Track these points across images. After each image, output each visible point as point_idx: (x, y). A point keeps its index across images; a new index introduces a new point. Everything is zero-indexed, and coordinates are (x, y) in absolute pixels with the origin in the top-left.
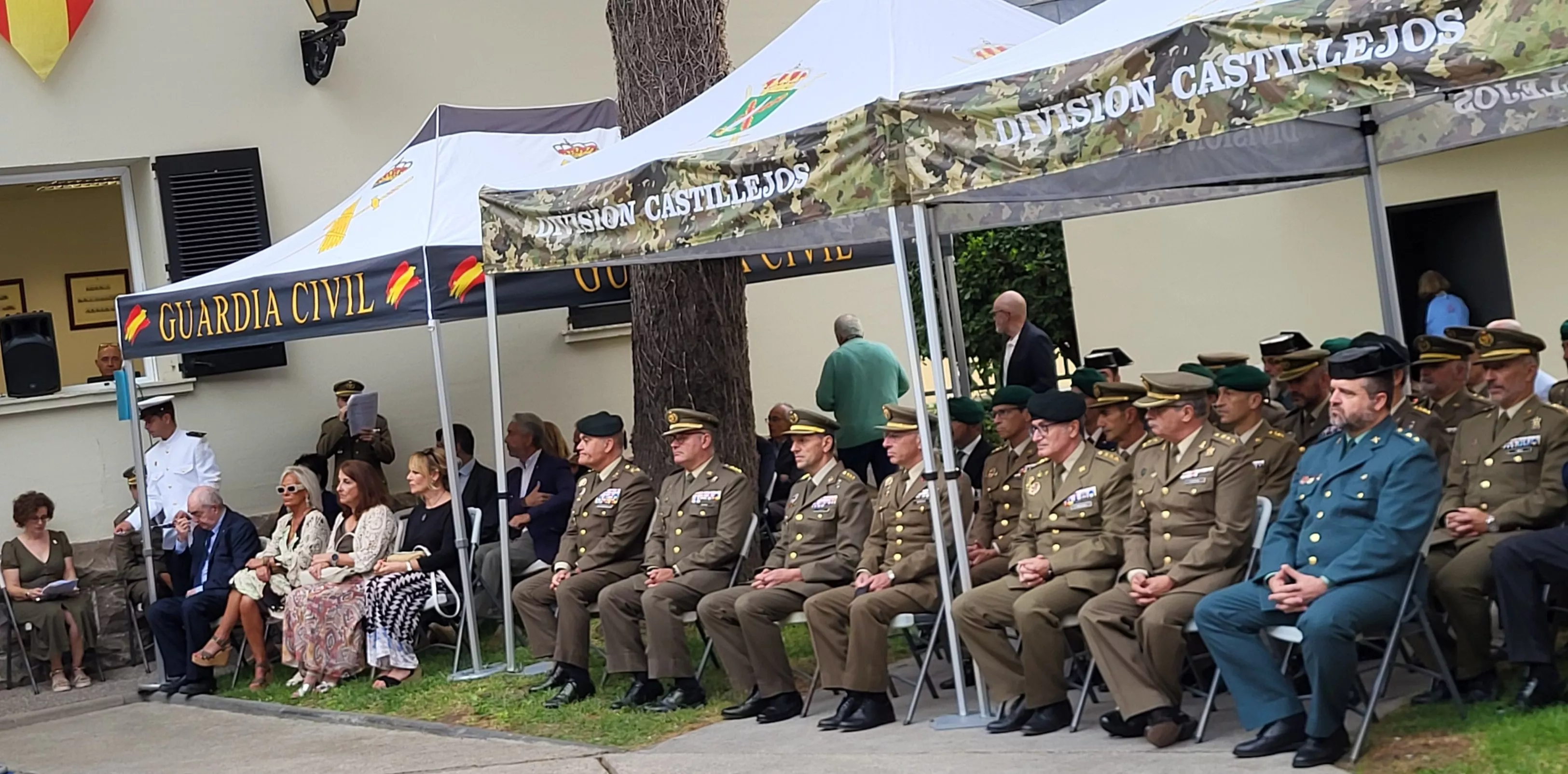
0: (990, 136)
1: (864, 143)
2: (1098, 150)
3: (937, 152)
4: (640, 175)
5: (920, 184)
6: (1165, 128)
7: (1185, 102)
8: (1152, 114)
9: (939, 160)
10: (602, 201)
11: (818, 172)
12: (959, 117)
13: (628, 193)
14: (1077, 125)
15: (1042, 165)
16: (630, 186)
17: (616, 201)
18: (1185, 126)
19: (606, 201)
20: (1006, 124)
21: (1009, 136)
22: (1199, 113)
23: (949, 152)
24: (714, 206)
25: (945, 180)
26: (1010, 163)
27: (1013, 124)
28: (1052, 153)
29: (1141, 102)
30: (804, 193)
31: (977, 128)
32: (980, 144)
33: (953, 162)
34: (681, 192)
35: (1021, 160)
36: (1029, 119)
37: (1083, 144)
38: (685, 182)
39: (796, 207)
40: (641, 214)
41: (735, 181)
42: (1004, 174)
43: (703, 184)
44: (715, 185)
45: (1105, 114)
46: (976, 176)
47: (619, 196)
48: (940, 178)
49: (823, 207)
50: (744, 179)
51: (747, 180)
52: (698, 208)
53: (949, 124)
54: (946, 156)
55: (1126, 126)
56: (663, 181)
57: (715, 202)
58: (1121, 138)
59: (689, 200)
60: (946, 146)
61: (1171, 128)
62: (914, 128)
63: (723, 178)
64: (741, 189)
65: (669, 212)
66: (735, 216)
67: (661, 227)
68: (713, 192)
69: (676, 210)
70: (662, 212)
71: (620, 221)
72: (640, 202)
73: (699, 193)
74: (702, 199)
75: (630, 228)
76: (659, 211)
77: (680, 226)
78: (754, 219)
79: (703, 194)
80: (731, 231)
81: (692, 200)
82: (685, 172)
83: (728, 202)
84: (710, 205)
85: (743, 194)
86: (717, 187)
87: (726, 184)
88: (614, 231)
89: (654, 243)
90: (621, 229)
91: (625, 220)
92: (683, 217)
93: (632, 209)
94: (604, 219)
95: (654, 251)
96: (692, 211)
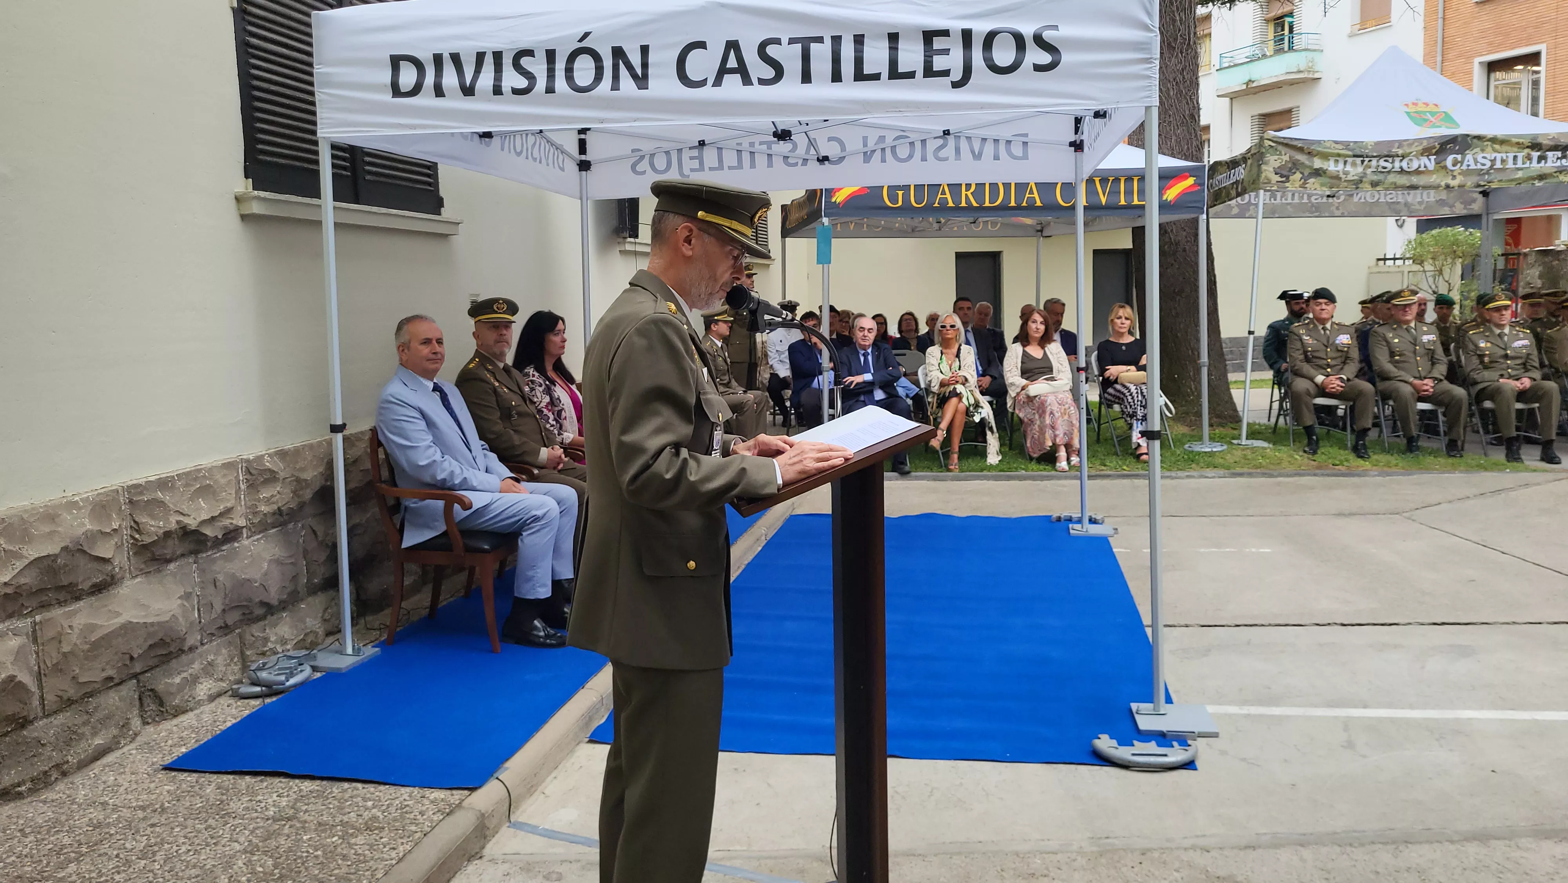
4: (1449, 140)
10: (1412, 152)
13: (1434, 151)
16: (1438, 146)
17: (1422, 155)
19: (1415, 153)
24: (1514, 166)
34: (1484, 155)
38: (1489, 149)
40: (1442, 165)
41: (1539, 153)
43: (1506, 153)
44: (1517, 154)
47: (1426, 152)
50: (1547, 153)
51: (1550, 154)
52: (1498, 165)
56: (1469, 147)
57: (1515, 164)
59: (1491, 161)
63: (1527, 151)
64: (1541, 158)
65: (1468, 166)
66: (1539, 173)
67: (1460, 174)
68: (1515, 158)
69: (1476, 165)
70: (1461, 166)
71: (1419, 167)
72: (1441, 157)
73: (1502, 157)
74: (1503, 161)
75: (1427, 172)
76: (1459, 165)
77: (1480, 175)
78: (1554, 177)
79: (1505, 158)
80: (1531, 182)
81: (1493, 161)
82: (1489, 143)
83: (1527, 165)
84: (1510, 165)
85: (1543, 161)
86: (1520, 155)
87: (1529, 154)
88: (1409, 172)
89: (1454, 183)
90: (1417, 172)
91: (1425, 167)
92: (1483, 170)
93: (1433, 161)
94: (1404, 164)
95: (1453, 187)
96: (1491, 167)
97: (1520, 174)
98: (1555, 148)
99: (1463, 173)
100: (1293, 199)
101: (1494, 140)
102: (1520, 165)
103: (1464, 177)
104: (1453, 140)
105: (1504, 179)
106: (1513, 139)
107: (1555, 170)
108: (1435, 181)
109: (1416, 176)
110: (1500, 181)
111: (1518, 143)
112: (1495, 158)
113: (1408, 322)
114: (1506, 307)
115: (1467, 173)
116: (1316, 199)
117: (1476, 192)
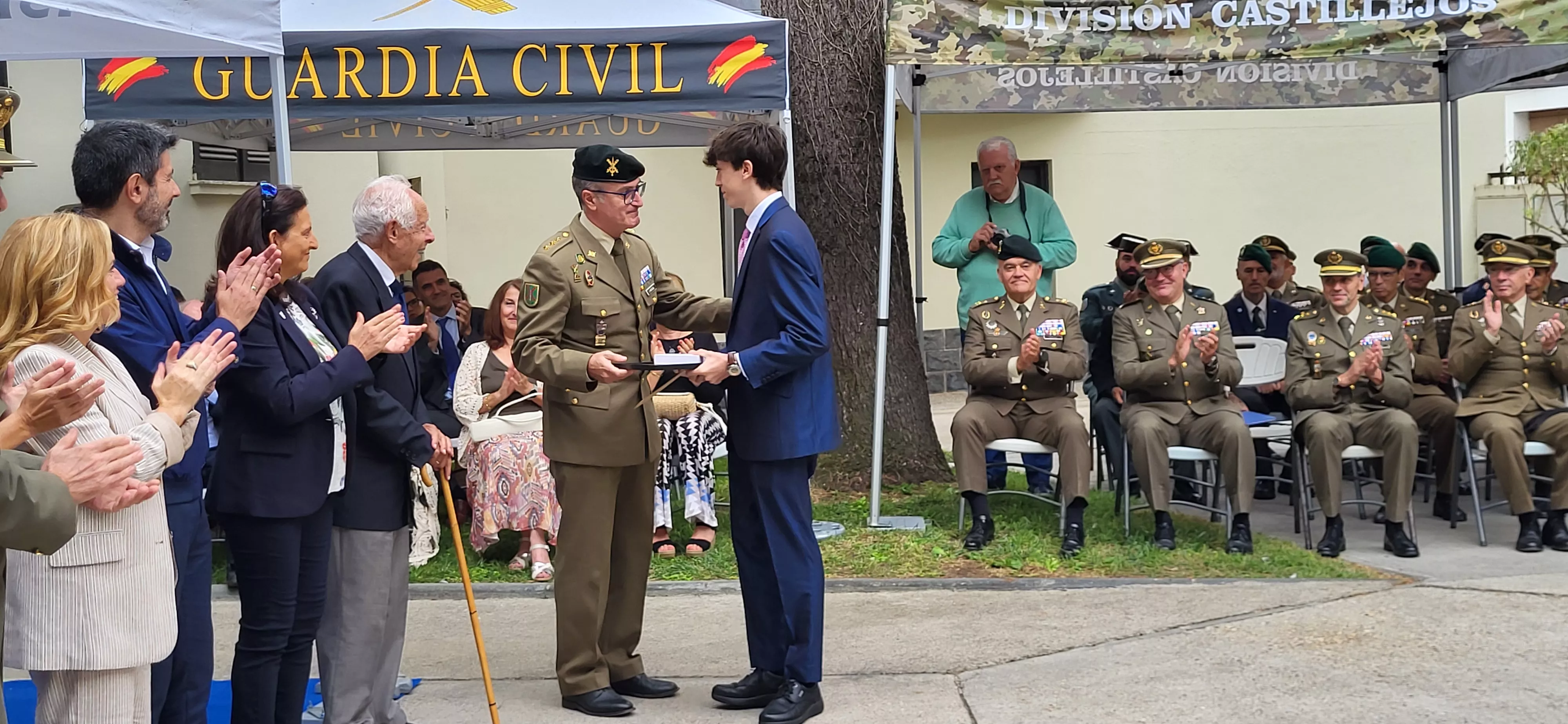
24: (1331, 20)
40: (1203, 18)
57: (1334, 16)
65: (1251, 19)
66: (1374, 32)
67: (1235, 35)
69: (1264, 19)
70: (1239, 20)
71: (1165, 22)
72: (1202, 6)
75: (1176, 28)
76: (1234, 18)
77: (1270, 36)
80: (1361, 48)
83: (1354, 18)
84: (1324, 18)
88: (1146, 34)
89: (1225, 51)
90: (1159, 28)
93: (1187, 11)
95: (1224, 59)
96: (1291, 22)
97: (1341, 35)
99: (1241, 33)
100: (1112, 78)
102: (1341, 17)
103: (1243, 40)
108: (1192, 48)
109: (1158, 40)
115: (1246, 33)
116: (1151, 79)
117: (1427, 64)
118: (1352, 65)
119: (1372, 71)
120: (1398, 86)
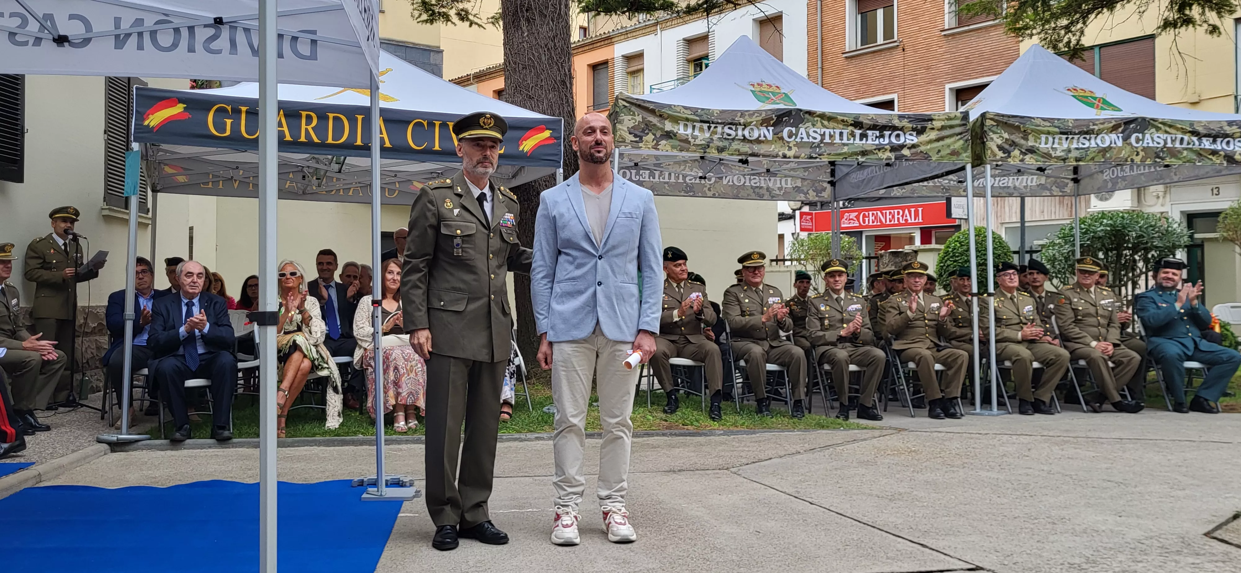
0: (1036, 142)
1: (958, 130)
2: (1093, 159)
3: (1005, 142)
4: (784, 113)
5: (995, 155)
6: (1126, 156)
7: (1136, 148)
8: (1120, 149)
9: (1007, 147)
10: (752, 122)
11: (924, 138)
12: (1022, 130)
13: (772, 122)
14: (1081, 146)
15: (1064, 160)
16: (775, 118)
17: (762, 125)
18: (1134, 157)
19: (755, 123)
20: (1047, 139)
21: (1046, 144)
22: (1142, 154)
23: (1014, 144)
24: (840, 141)
25: (1009, 156)
26: (1047, 156)
27: (1051, 139)
28: (1070, 155)
29: (1115, 143)
30: (914, 146)
31: (1030, 137)
32: (1030, 143)
33: (1015, 149)
34: (815, 129)
35: (1053, 155)
36: (1060, 139)
37: (1087, 155)
38: (819, 124)
39: (906, 152)
40: (779, 135)
41: (860, 131)
42: (1042, 160)
43: (834, 128)
44: (843, 130)
45: (1097, 144)
46: (1027, 158)
47: (765, 122)
48: (1006, 155)
49: (926, 156)
50: (868, 131)
51: (870, 133)
53: (1014, 131)
54: (1011, 145)
55: (1107, 152)
56: (802, 121)
57: (841, 139)
58: (1104, 156)
60: (1013, 141)
61: (1129, 156)
62: (994, 129)
63: (851, 128)
64: (863, 136)
65: (802, 138)
66: (861, 149)
67: (794, 145)
68: (841, 134)
69: (808, 138)
70: (796, 138)
71: (760, 136)
72: (778, 129)
73: (830, 133)
74: (831, 136)
75: (766, 142)
76: (794, 137)
77: (811, 147)
78: (874, 154)
79: (832, 133)
80: (855, 157)
81: (823, 136)
82: (819, 119)
83: (851, 141)
84: (837, 140)
85: (865, 139)
86: (845, 132)
87: (853, 132)
88: (751, 142)
89: (790, 153)
90: (758, 141)
91: (765, 136)
92: (814, 143)
93: (771, 131)
94: (746, 133)
95: (789, 158)
96: (822, 141)
97: (845, 149)
98: (874, 127)
99: (797, 145)
101: (822, 116)
102: (845, 141)
103: (798, 148)
104: (788, 113)
105: (832, 152)
106: (839, 117)
107: (875, 147)
108: (773, 150)
109: (757, 145)
110: (829, 154)
111: (843, 121)
112: (824, 133)
113: (756, 284)
114: (840, 273)
115: (800, 145)
117: (825, 181)
118: (789, 179)
119: (799, 184)
120: (811, 192)
